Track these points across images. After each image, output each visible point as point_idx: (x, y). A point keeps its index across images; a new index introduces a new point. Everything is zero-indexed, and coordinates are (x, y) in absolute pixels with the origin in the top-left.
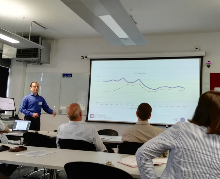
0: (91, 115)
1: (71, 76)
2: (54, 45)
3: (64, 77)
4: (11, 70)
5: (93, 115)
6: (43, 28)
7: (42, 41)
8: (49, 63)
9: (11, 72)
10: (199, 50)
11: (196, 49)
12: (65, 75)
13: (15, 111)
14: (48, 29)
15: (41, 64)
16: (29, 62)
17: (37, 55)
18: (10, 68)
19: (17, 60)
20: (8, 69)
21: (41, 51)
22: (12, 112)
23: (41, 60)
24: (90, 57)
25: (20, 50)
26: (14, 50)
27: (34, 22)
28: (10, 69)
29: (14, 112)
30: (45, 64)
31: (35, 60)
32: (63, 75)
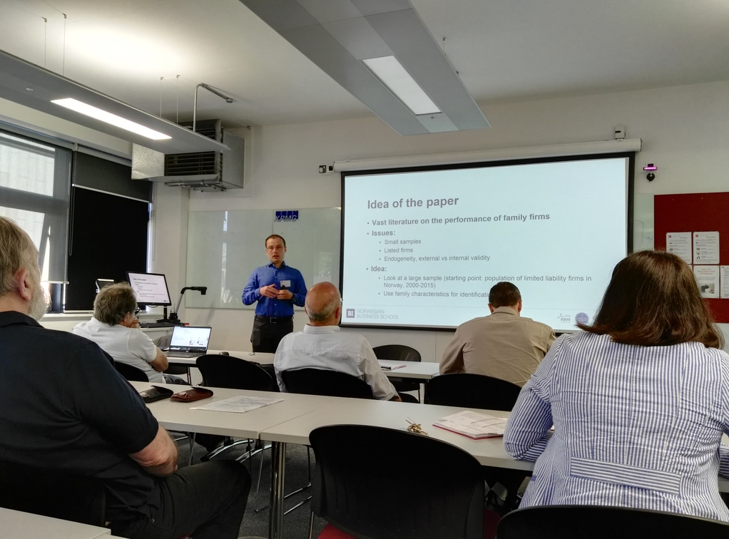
0: (348, 310)
1: (297, 218)
2: (251, 142)
3: (279, 218)
4: (153, 207)
5: (354, 310)
6: (225, 100)
7: (222, 133)
8: (242, 188)
9: (154, 211)
10: (625, 134)
11: (616, 132)
12: (281, 215)
13: (170, 304)
14: (237, 101)
15: (223, 189)
16: (195, 186)
17: (213, 168)
18: (151, 201)
19: (166, 181)
20: (147, 205)
21: (222, 159)
22: (163, 307)
23: (223, 179)
24: (340, 166)
25: (173, 158)
26: (160, 157)
27: (203, 85)
28: (150, 205)
29: (168, 307)
30: (233, 190)
31: (208, 181)
32: (276, 215)
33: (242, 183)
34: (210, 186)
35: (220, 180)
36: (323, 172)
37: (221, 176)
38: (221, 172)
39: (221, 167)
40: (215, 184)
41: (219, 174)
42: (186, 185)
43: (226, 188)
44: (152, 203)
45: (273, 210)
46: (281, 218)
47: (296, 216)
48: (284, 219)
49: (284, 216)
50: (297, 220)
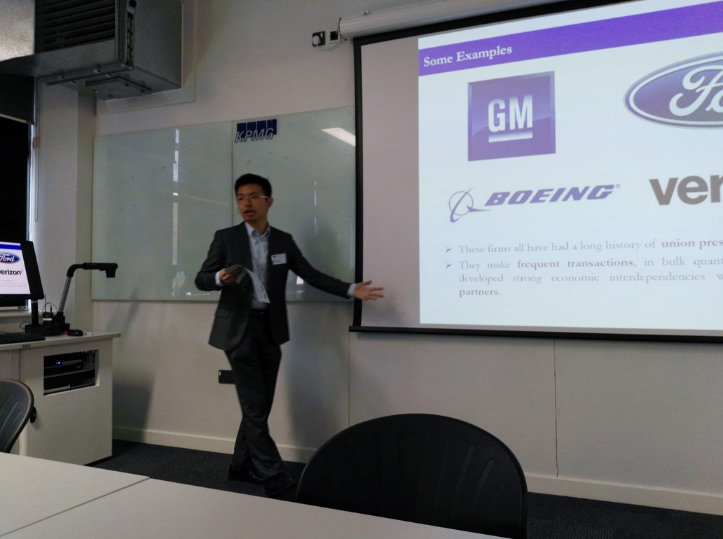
2: (193, 6)
3: (243, 136)
4: (37, 131)
12: (247, 129)
16: (91, 80)
20: (25, 127)
23: (136, 63)
24: (351, 26)
28: (32, 128)
31: (107, 64)
32: (238, 131)
33: (180, 79)
34: (115, 79)
35: (130, 63)
36: (319, 45)
37: (131, 56)
38: (131, 49)
39: (131, 41)
40: (122, 74)
41: (126, 50)
42: (73, 80)
43: (150, 89)
44: (33, 124)
45: (233, 121)
46: (246, 136)
47: (273, 130)
48: (252, 136)
49: (251, 132)
50: (274, 136)
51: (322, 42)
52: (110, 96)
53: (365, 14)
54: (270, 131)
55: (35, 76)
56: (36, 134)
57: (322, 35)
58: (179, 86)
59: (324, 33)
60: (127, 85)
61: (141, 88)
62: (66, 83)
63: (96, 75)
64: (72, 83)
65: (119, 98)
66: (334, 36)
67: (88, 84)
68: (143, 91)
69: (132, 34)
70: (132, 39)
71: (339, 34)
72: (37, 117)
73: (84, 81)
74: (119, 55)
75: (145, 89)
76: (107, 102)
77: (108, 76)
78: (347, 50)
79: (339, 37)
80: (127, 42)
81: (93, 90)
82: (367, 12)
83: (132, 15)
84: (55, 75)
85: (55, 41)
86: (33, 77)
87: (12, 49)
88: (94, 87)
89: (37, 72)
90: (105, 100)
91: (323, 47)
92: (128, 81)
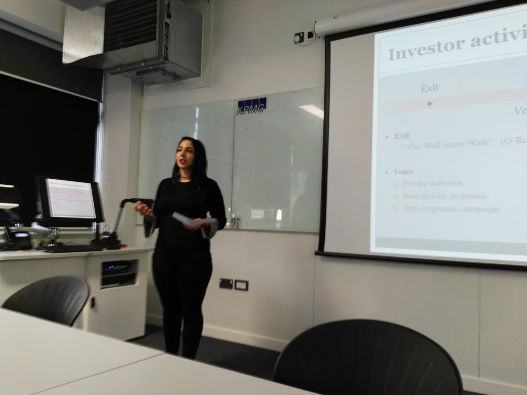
1: (265, 107)
2: (210, 17)
3: (242, 110)
12: (246, 105)
16: (140, 70)
21: (168, 31)
23: (170, 58)
24: (323, 27)
31: (151, 60)
32: (239, 106)
33: (199, 70)
34: (156, 70)
35: (166, 58)
36: (299, 42)
37: (167, 54)
38: (167, 48)
39: (167, 43)
40: (161, 66)
41: (164, 49)
42: (128, 71)
43: (179, 78)
44: (102, 102)
45: (235, 100)
46: (245, 110)
47: (263, 105)
48: (249, 110)
49: (248, 107)
50: (264, 110)
51: (302, 40)
52: (152, 83)
53: (335, 17)
54: (261, 106)
55: (104, 68)
56: (104, 109)
57: (301, 35)
58: (199, 75)
59: (303, 33)
60: (164, 74)
61: (173, 76)
62: (123, 74)
63: (143, 67)
64: (127, 73)
65: (158, 83)
66: (311, 35)
67: (138, 73)
68: (175, 79)
69: (168, 38)
70: (168, 41)
71: (314, 33)
72: (104, 98)
73: (135, 71)
74: (159, 53)
75: (176, 77)
76: (151, 87)
77: (151, 68)
78: (320, 45)
79: (314, 35)
80: (164, 43)
81: (141, 78)
82: (336, 16)
83: (168, 24)
84: (116, 67)
85: (117, 44)
86: (102, 70)
87: (89, 50)
88: (141, 76)
89: (106, 65)
90: (149, 85)
91: (302, 43)
92: (165, 72)
